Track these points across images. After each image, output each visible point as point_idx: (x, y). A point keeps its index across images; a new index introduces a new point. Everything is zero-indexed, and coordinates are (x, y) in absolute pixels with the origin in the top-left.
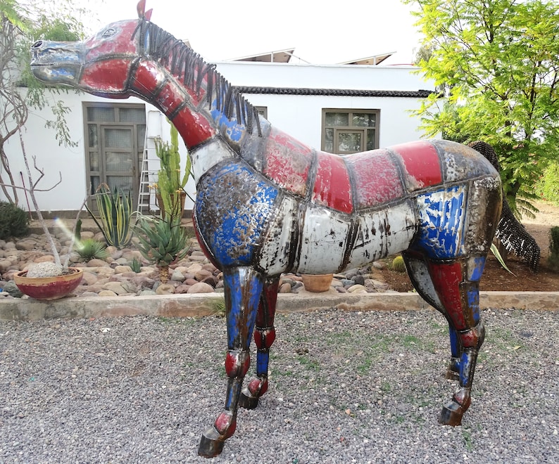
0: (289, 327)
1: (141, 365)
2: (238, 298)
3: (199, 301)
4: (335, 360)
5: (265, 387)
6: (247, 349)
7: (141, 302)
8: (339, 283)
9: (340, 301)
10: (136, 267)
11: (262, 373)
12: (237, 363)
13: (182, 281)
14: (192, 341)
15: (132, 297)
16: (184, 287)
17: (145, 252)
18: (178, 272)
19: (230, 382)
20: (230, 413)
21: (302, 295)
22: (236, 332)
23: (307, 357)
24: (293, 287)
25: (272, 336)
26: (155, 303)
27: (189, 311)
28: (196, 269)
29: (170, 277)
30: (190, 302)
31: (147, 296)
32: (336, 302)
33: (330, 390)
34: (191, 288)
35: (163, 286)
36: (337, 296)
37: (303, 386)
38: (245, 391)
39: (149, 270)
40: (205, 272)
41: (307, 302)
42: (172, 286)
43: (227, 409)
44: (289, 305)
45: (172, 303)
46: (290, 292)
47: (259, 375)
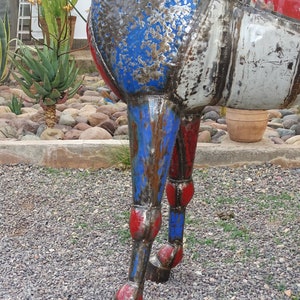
0: (208, 186)
1: (24, 223)
2: (147, 138)
3: (94, 149)
4: (270, 227)
5: (178, 258)
6: (157, 205)
7: (23, 148)
8: (274, 133)
9: (276, 154)
10: (16, 107)
11: (175, 238)
12: (145, 222)
13: (73, 125)
14: (86, 197)
15: (12, 142)
16: (75, 131)
17: (28, 87)
18: (67, 115)
19: (136, 247)
20: (135, 285)
21: (226, 146)
22: (144, 182)
23: (232, 223)
24: (213, 136)
25: (190, 192)
26: (40, 149)
27: (82, 161)
28: (89, 111)
29: (57, 120)
30: (83, 150)
31: (30, 141)
32: (271, 155)
33: (263, 265)
34: (83, 134)
35: (49, 130)
36: (273, 148)
37: (228, 258)
38: (153, 259)
39: (31, 112)
40: (101, 115)
41: (233, 155)
42: (60, 132)
43: (131, 279)
44: (209, 158)
45: (61, 151)
46: (210, 142)
47: (171, 241)
